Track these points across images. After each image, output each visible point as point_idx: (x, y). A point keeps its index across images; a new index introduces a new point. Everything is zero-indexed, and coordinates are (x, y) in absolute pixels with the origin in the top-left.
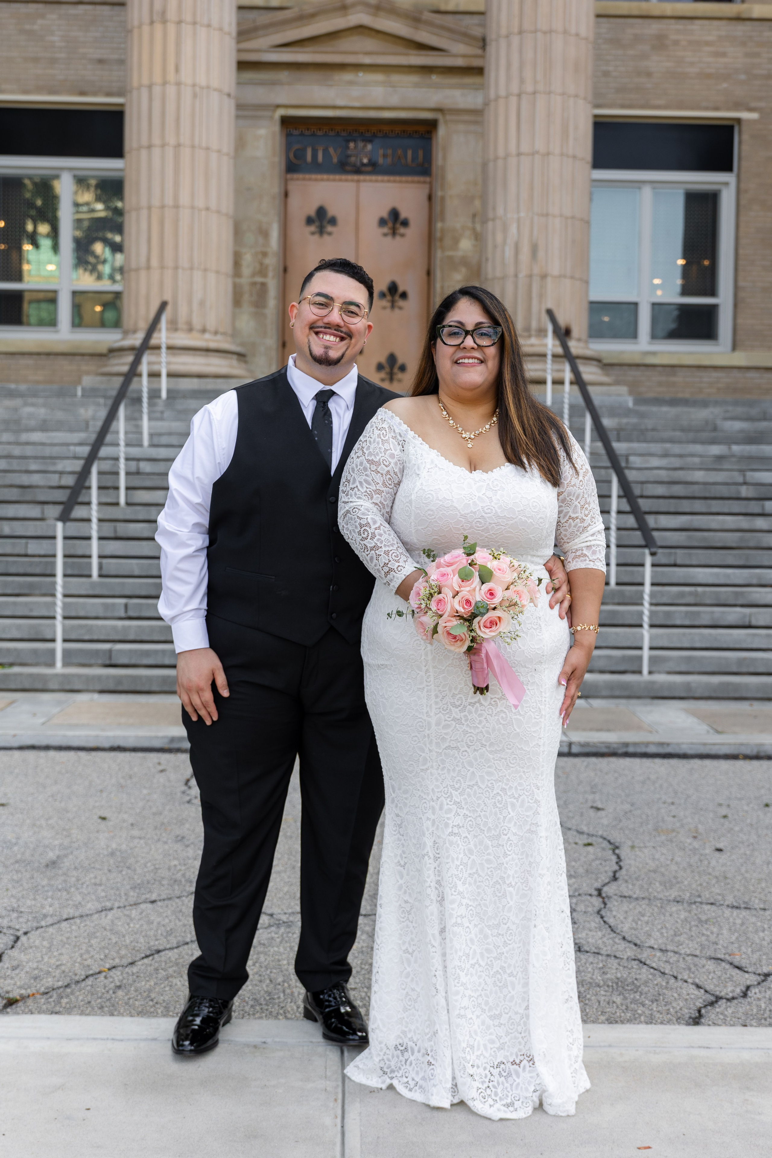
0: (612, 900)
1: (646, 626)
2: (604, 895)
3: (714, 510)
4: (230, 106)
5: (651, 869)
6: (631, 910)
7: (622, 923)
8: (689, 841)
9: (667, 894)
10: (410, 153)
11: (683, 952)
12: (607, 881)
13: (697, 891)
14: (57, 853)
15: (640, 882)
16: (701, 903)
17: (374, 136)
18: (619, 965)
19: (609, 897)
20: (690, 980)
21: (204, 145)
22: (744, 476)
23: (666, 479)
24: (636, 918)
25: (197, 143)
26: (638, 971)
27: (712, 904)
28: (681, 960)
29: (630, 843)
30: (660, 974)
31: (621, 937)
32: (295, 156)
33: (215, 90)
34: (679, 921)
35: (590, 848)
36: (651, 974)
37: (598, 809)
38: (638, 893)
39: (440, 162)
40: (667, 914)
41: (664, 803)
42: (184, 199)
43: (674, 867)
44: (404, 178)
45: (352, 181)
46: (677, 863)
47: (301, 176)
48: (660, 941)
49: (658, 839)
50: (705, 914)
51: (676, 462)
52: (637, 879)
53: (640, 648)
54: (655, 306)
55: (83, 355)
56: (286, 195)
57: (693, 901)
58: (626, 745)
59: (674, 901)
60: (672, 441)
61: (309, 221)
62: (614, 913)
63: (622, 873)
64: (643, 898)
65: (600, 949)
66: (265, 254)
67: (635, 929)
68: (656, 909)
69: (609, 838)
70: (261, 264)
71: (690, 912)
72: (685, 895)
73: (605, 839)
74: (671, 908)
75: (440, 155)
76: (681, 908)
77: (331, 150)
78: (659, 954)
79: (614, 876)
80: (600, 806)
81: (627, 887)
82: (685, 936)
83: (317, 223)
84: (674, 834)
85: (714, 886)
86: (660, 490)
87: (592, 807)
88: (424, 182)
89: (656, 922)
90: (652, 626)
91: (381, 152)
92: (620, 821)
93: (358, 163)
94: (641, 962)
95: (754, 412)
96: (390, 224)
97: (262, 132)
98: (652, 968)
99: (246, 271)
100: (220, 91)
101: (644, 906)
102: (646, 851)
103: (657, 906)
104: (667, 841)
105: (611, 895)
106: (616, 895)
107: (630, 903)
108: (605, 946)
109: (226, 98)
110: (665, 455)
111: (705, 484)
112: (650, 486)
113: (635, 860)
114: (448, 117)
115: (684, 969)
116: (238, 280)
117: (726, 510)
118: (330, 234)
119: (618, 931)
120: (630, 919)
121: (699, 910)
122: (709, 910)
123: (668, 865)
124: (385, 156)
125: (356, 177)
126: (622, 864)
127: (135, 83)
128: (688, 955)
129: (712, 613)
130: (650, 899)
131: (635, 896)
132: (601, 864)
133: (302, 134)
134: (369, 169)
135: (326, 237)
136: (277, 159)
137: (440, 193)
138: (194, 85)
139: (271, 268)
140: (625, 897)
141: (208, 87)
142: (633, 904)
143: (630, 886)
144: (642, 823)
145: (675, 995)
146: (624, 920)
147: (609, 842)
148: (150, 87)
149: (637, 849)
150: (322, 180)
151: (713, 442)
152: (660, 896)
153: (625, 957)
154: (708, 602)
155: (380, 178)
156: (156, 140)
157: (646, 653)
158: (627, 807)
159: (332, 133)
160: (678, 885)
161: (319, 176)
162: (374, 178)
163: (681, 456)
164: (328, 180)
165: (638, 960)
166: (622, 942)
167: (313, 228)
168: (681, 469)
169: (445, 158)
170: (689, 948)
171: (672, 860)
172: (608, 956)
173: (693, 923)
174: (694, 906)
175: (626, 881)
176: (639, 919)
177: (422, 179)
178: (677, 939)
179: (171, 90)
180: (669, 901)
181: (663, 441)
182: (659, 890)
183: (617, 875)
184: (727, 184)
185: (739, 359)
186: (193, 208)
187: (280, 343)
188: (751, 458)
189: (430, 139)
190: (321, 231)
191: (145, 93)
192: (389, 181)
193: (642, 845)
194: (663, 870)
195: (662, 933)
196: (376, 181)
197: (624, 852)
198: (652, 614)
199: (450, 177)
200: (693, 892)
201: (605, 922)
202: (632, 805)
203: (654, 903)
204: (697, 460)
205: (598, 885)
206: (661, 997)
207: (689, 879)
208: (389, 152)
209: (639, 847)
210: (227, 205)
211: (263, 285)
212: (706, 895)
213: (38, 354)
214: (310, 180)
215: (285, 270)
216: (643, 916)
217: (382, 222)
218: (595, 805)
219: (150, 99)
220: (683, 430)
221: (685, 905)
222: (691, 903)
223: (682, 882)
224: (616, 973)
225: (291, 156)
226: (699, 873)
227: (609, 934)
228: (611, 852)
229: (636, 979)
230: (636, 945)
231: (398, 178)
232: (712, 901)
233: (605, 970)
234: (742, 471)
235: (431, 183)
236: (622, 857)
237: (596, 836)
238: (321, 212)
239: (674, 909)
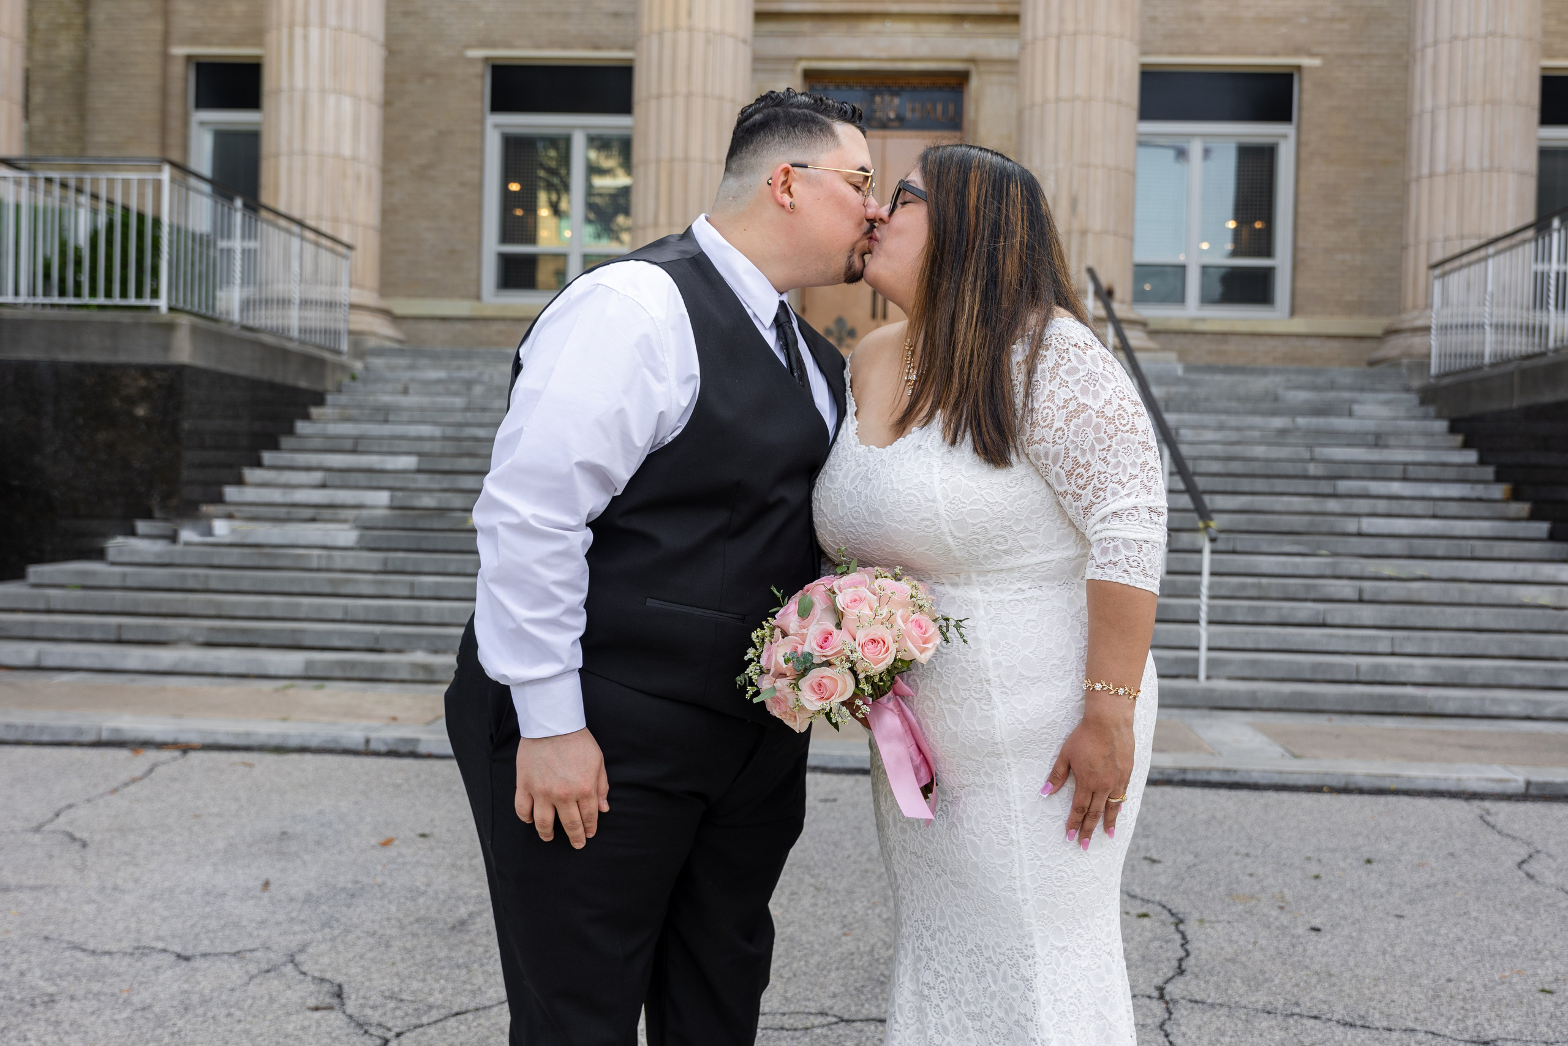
0: (1179, 1006)
1: (1203, 623)
2: (1167, 998)
3: (1278, 489)
4: (745, 53)
5: (1229, 957)
6: (1205, 1024)
8: (1275, 913)
9: (1253, 999)
10: (939, 107)
12: (1170, 974)
13: (1294, 995)
14: (471, 908)
15: (1215, 978)
16: (1301, 1016)
17: (902, 89)
19: (1174, 1002)
21: (717, 94)
22: (1311, 452)
23: (1222, 454)
24: (1213, 1039)
25: (709, 92)
27: (1316, 1018)
29: (1197, 915)
33: (730, 36)
35: (1145, 921)
37: (1154, 861)
38: (1213, 997)
39: (972, 117)
41: (1237, 854)
42: (695, 152)
43: (1258, 955)
44: (933, 134)
45: (878, 136)
46: (1262, 949)
49: (1233, 909)
50: (1309, 1035)
51: (1233, 436)
52: (1211, 972)
53: (1197, 649)
54: (1205, 269)
57: (1289, 1012)
58: (1184, 771)
59: (1263, 1011)
60: (1227, 412)
62: (1182, 1029)
63: (1190, 963)
64: (1221, 1005)
68: (1240, 1024)
69: (1169, 907)
71: (1286, 1030)
72: (1277, 1002)
73: (1164, 907)
74: (1260, 1023)
75: (972, 109)
76: (1274, 1023)
79: (1180, 967)
80: (1155, 857)
81: (1198, 986)
84: (1254, 902)
85: (1315, 987)
86: (1215, 467)
87: (1146, 858)
90: (1211, 622)
91: (909, 106)
92: (1183, 879)
93: (885, 119)
95: (1321, 381)
100: (735, 37)
101: (1222, 1019)
102: (1219, 927)
103: (1240, 1019)
104: (1246, 912)
105: (1177, 998)
106: (1183, 998)
107: (1204, 1012)
109: (741, 44)
110: (1221, 427)
111: (1268, 460)
112: (1203, 462)
113: (1206, 942)
114: (981, 68)
117: (1291, 490)
121: (1299, 1027)
122: (1312, 1028)
123: (1250, 952)
124: (913, 111)
125: (881, 133)
126: (1188, 947)
127: (645, 30)
129: (1280, 609)
130: (1230, 1007)
131: (1209, 1001)
132: (1161, 947)
133: (820, 84)
134: (896, 124)
138: (707, 30)
140: (1196, 1002)
141: (723, 33)
142: (1208, 1015)
143: (1202, 985)
144: (1210, 884)
147: (1170, 911)
148: (661, 34)
149: (1207, 925)
151: (1274, 413)
152: (1244, 1002)
154: (1274, 595)
155: (907, 133)
156: (667, 91)
157: (1203, 655)
158: (1189, 859)
159: (857, 87)
160: (1266, 985)
162: (901, 133)
163: (1238, 429)
168: (1238, 443)
169: (977, 112)
171: (1255, 943)
174: (1291, 1021)
175: (1197, 977)
177: (952, 134)
179: (683, 36)
180: (1257, 1010)
181: (1217, 412)
182: (1241, 992)
183: (1183, 966)
184: (1284, 135)
185: (1298, 325)
186: (704, 161)
189: (962, 92)
191: (655, 40)
192: (917, 137)
193: (1213, 918)
194: (1244, 959)
196: (904, 136)
197: (1191, 928)
198: (1211, 608)
199: (983, 131)
200: (1288, 997)
201: (1171, 1043)
202: (1196, 856)
203: (1237, 1014)
204: (1257, 434)
205: (1158, 981)
207: (1280, 975)
208: (918, 106)
209: (1210, 922)
212: (1306, 1002)
216: (1223, 1035)
218: (1148, 855)
219: (661, 47)
220: (1239, 399)
221: (1280, 1018)
222: (1287, 1015)
223: (1272, 981)
226: (1292, 965)
228: (1173, 928)
231: (926, 133)
232: (1315, 1013)
234: (1310, 447)
236: (1189, 937)
237: (1153, 902)
239: (1265, 1024)
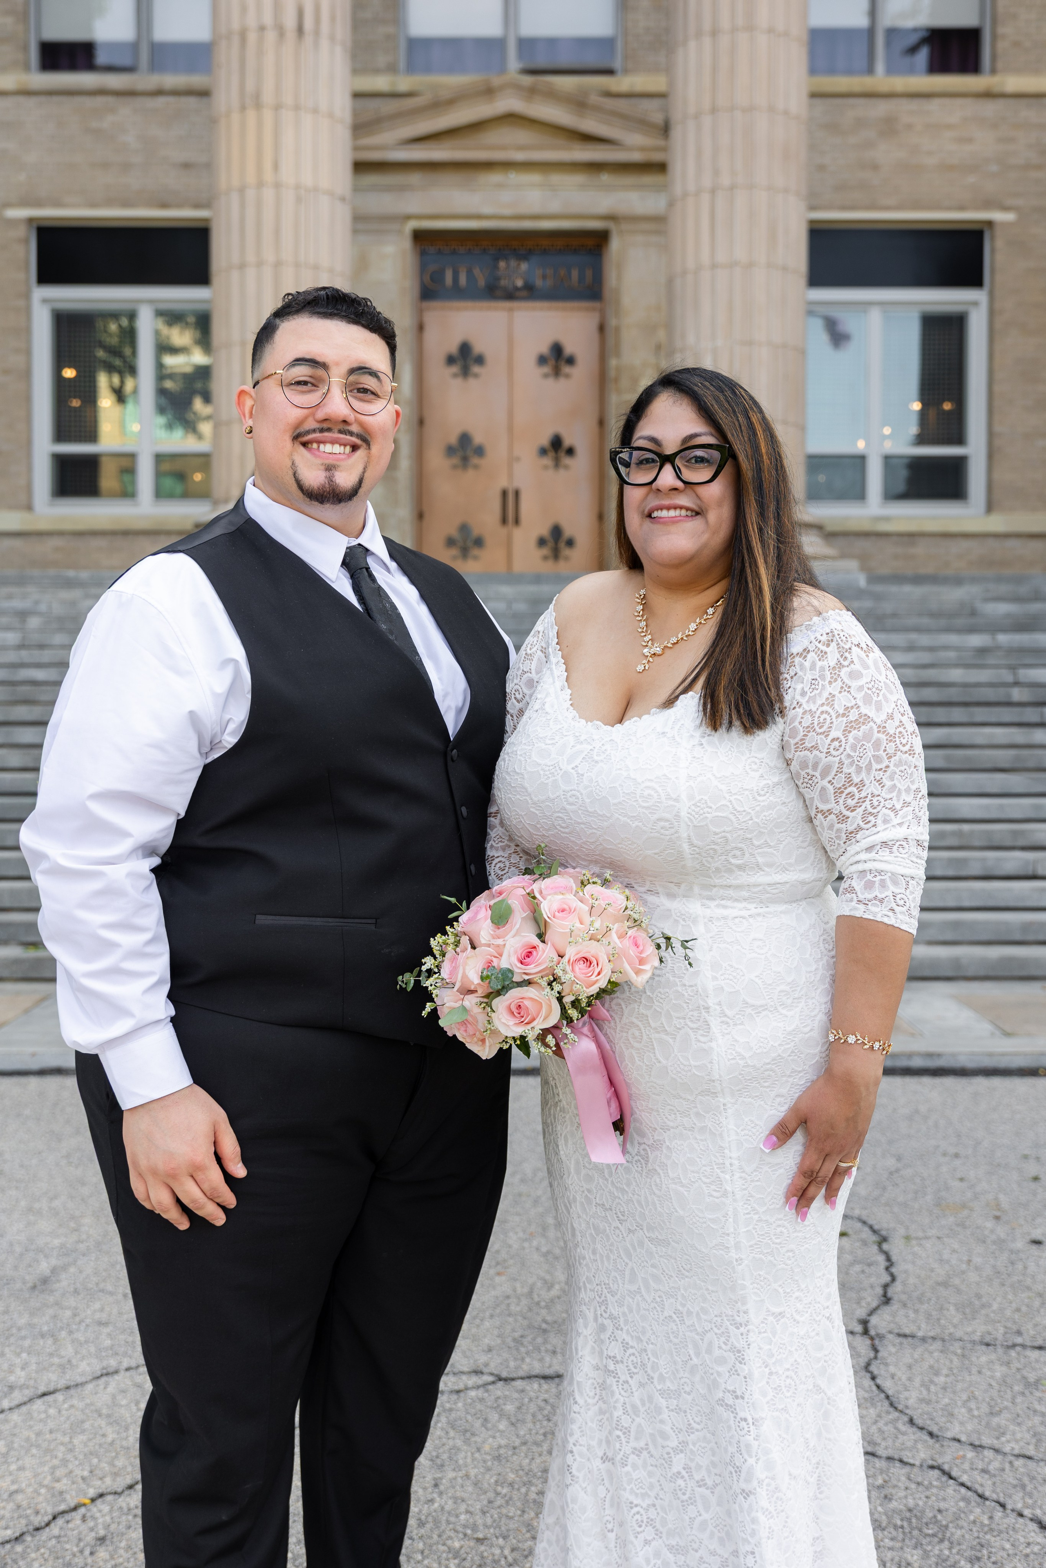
0: (883, 1341)
2: (872, 1332)
3: (979, 719)
4: (344, 213)
5: (940, 1279)
6: (916, 1361)
7: (906, 1389)
8: (990, 1224)
9: (969, 1329)
10: (575, 272)
11: (1007, 1449)
12: (874, 1304)
13: (1015, 1322)
15: (925, 1306)
16: (1024, 1346)
17: (531, 252)
18: (909, 1479)
19: (881, 1337)
20: (1027, 1512)
21: (311, 262)
22: (1015, 674)
24: (926, 1379)
25: (302, 260)
26: (942, 1493)
27: (1040, 1348)
28: (1007, 1466)
29: (902, 1231)
30: (978, 1499)
31: (906, 1419)
32: (432, 279)
33: (325, 192)
34: (994, 1383)
36: (963, 1499)
38: (924, 1328)
39: (613, 283)
40: (974, 1370)
41: (944, 1154)
43: (973, 1277)
45: (503, 309)
46: (977, 1268)
47: (438, 304)
48: (969, 1427)
49: (943, 1222)
50: (1034, 1369)
52: (920, 1300)
54: (887, 459)
56: (421, 328)
57: (1010, 1343)
59: (981, 1343)
61: (450, 360)
62: (892, 1369)
63: (895, 1290)
64: (934, 1338)
65: (876, 1444)
67: (928, 1402)
68: (955, 1360)
69: (870, 1222)
71: (1008, 1364)
72: (997, 1330)
73: (864, 1223)
74: (978, 1358)
76: (993, 1357)
77: (477, 271)
78: (970, 1454)
79: (885, 1295)
81: (907, 1317)
82: (1008, 1416)
83: (460, 363)
84: (966, 1212)
85: (1038, 1311)
89: (959, 1386)
91: (539, 272)
92: (884, 1188)
93: (511, 287)
94: (944, 1472)
95: (1024, 590)
96: (552, 363)
97: (390, 250)
98: (963, 1485)
100: (331, 194)
101: (936, 1354)
102: (928, 1244)
103: (956, 1354)
104: (958, 1225)
105: (882, 1331)
106: (890, 1332)
107: (914, 1348)
108: (884, 1439)
109: (339, 202)
113: (913, 1263)
114: (623, 227)
115: (1015, 1486)
117: (993, 719)
118: (476, 376)
119: (900, 1407)
120: (917, 1381)
121: (1022, 1360)
122: (1036, 1360)
123: (963, 1272)
124: (544, 277)
125: (507, 305)
126: (893, 1270)
127: (223, 186)
128: (1018, 1456)
129: (984, 860)
130: (943, 1340)
131: (920, 1334)
132: (863, 1272)
133: (440, 252)
135: (471, 379)
136: (408, 284)
137: (614, 322)
138: (297, 187)
140: (905, 1336)
141: (316, 190)
142: (920, 1350)
143: (912, 1315)
144: (916, 1192)
145: (1008, 1546)
146: (907, 1383)
147: (874, 1231)
148: (242, 190)
149: (914, 1242)
150: (466, 308)
151: (972, 630)
152: (959, 1334)
153: (917, 1463)
154: (977, 843)
155: (538, 304)
156: (251, 258)
158: (891, 1162)
159: (477, 251)
160: (983, 1312)
161: (462, 305)
164: (473, 308)
165: (939, 1468)
166: (911, 1430)
167: (454, 369)
169: (619, 278)
170: (1017, 1441)
171: (969, 1261)
172: (890, 1459)
173: (1016, 1388)
174: (1013, 1353)
175: (905, 1305)
176: (932, 1382)
178: (995, 1420)
179: (269, 194)
180: (974, 1343)
182: (955, 1321)
183: (890, 1294)
184: (975, 304)
185: (996, 523)
188: (1022, 651)
190: (466, 372)
191: (235, 198)
192: (550, 309)
193: (920, 1234)
194: (957, 1281)
195: (970, 1410)
196: (534, 308)
197: (895, 1247)
199: (626, 301)
200: (1009, 1325)
201: (878, 1387)
202: (899, 1159)
203: (951, 1348)
205: (861, 1313)
206: (985, 1552)
207: (999, 1299)
208: (550, 272)
209: (917, 1238)
212: (1029, 1330)
214: (450, 308)
215: (421, 422)
216: (937, 1373)
217: (542, 360)
219: (243, 206)
221: (1000, 1350)
222: (1008, 1347)
223: (990, 1306)
224: (906, 1497)
225: (427, 279)
226: (1012, 1286)
227: (888, 1413)
228: (875, 1248)
229: (940, 1511)
230: (931, 1434)
231: (560, 305)
232: (1039, 1342)
233: (888, 1491)
234: (1013, 668)
236: (894, 1258)
238: (465, 349)
239: (984, 1359)
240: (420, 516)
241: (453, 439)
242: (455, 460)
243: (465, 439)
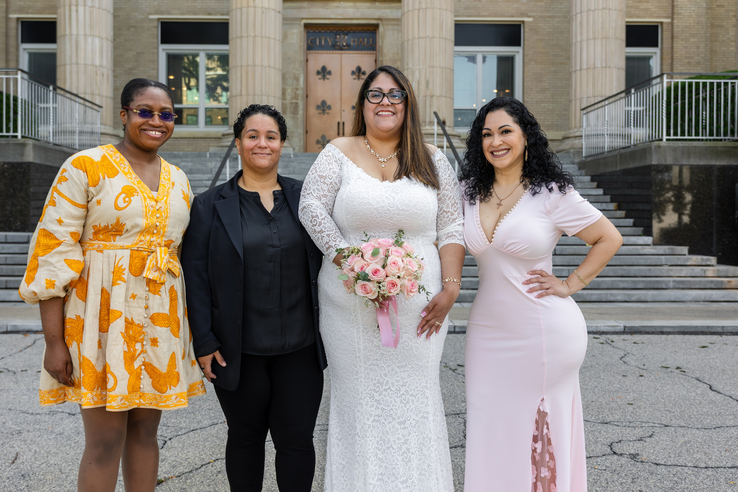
4: (279, 17)
10: (366, 40)
17: (349, 32)
21: (267, 36)
25: (264, 35)
32: (311, 42)
33: (272, 10)
39: (380, 44)
42: (258, 62)
44: (363, 52)
45: (339, 53)
47: (314, 52)
55: (211, 138)
56: (307, 61)
61: (318, 73)
66: (297, 89)
70: (295, 94)
75: (380, 41)
77: (328, 39)
83: (322, 74)
88: (373, 54)
91: (352, 39)
93: (341, 45)
96: (357, 74)
97: (295, 31)
99: (288, 97)
100: (275, 10)
109: (277, 13)
114: (384, 23)
116: (284, 102)
118: (328, 79)
124: (354, 42)
125: (340, 52)
127: (234, 7)
133: (314, 32)
134: (347, 48)
135: (326, 80)
136: (302, 44)
137: (380, 59)
138: (262, 8)
139: (300, 96)
141: (269, 8)
148: (241, 9)
150: (324, 53)
155: (352, 52)
156: (244, 34)
159: (328, 31)
161: (323, 52)
162: (349, 52)
164: (327, 53)
167: (320, 76)
169: (382, 42)
177: (372, 52)
179: (251, 10)
184: (518, 52)
186: (262, 66)
187: (305, 131)
189: (376, 33)
190: (324, 78)
191: (238, 11)
192: (356, 54)
196: (350, 53)
199: (385, 51)
208: (356, 39)
210: (279, 64)
211: (297, 103)
213: (189, 138)
214: (318, 53)
215: (307, 96)
217: (353, 73)
219: (241, 14)
225: (309, 42)
231: (360, 52)
235: (376, 54)
238: (324, 68)
240: (307, 132)
241: (319, 103)
242: (320, 111)
243: (324, 103)
